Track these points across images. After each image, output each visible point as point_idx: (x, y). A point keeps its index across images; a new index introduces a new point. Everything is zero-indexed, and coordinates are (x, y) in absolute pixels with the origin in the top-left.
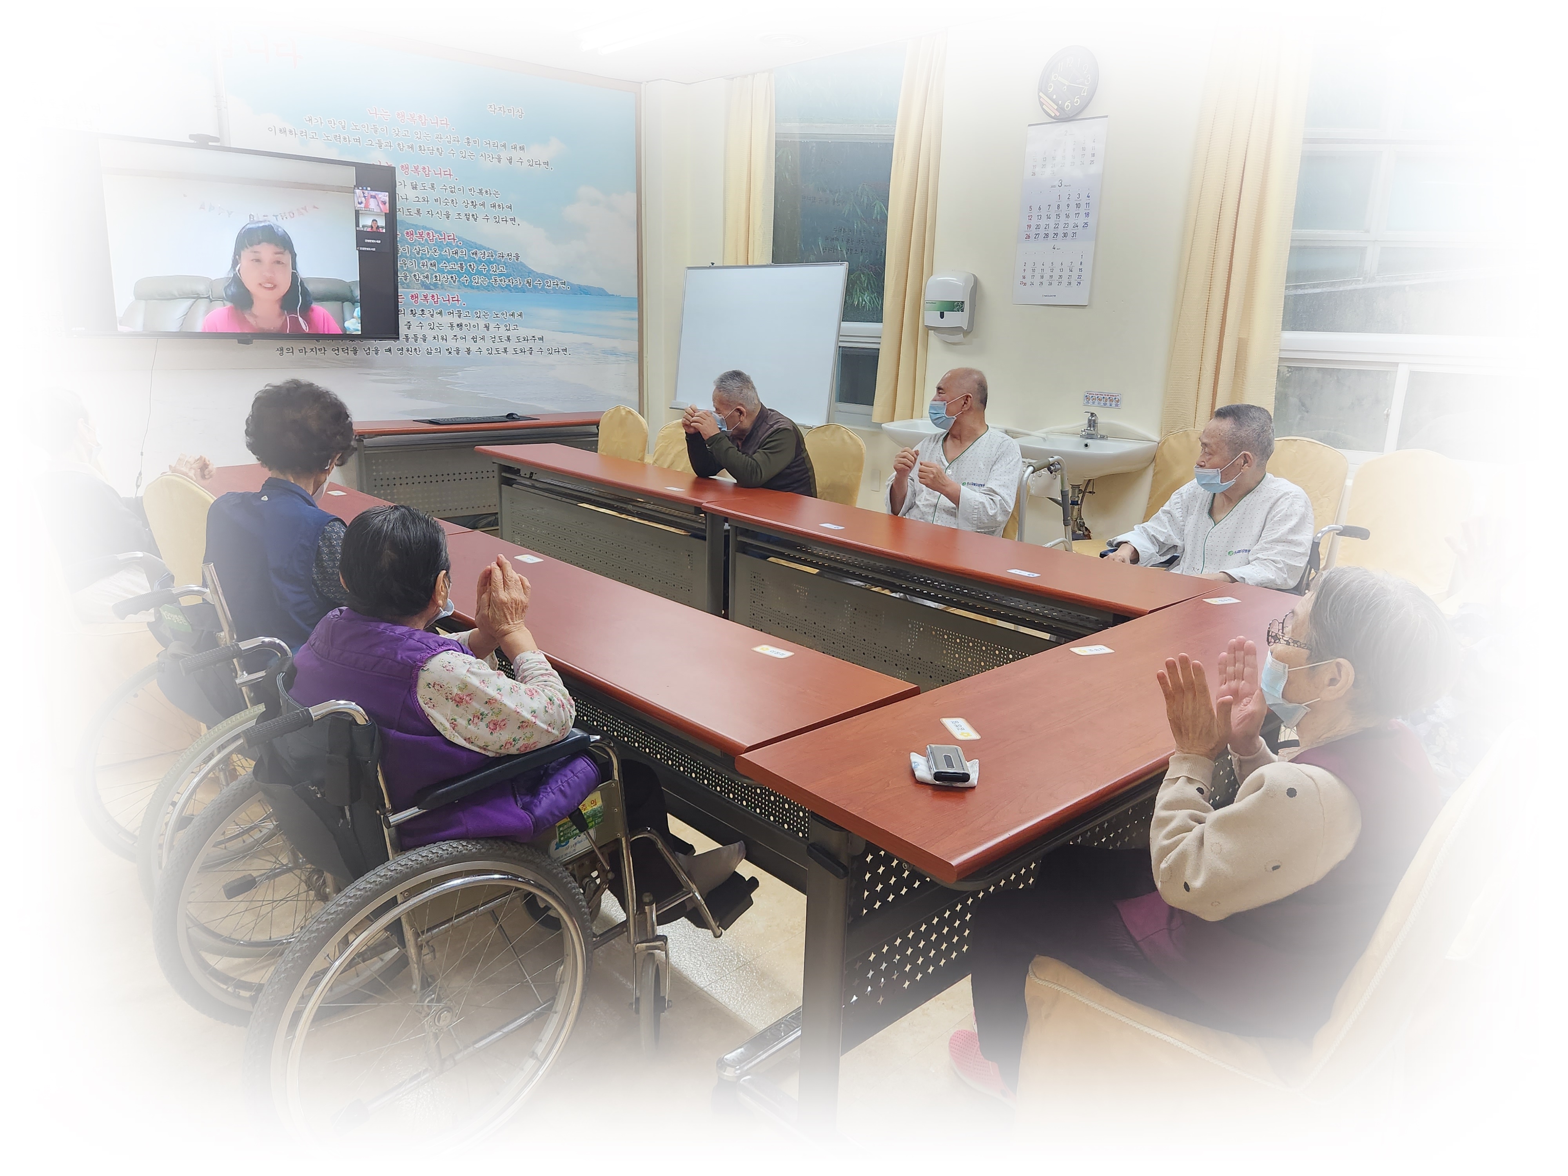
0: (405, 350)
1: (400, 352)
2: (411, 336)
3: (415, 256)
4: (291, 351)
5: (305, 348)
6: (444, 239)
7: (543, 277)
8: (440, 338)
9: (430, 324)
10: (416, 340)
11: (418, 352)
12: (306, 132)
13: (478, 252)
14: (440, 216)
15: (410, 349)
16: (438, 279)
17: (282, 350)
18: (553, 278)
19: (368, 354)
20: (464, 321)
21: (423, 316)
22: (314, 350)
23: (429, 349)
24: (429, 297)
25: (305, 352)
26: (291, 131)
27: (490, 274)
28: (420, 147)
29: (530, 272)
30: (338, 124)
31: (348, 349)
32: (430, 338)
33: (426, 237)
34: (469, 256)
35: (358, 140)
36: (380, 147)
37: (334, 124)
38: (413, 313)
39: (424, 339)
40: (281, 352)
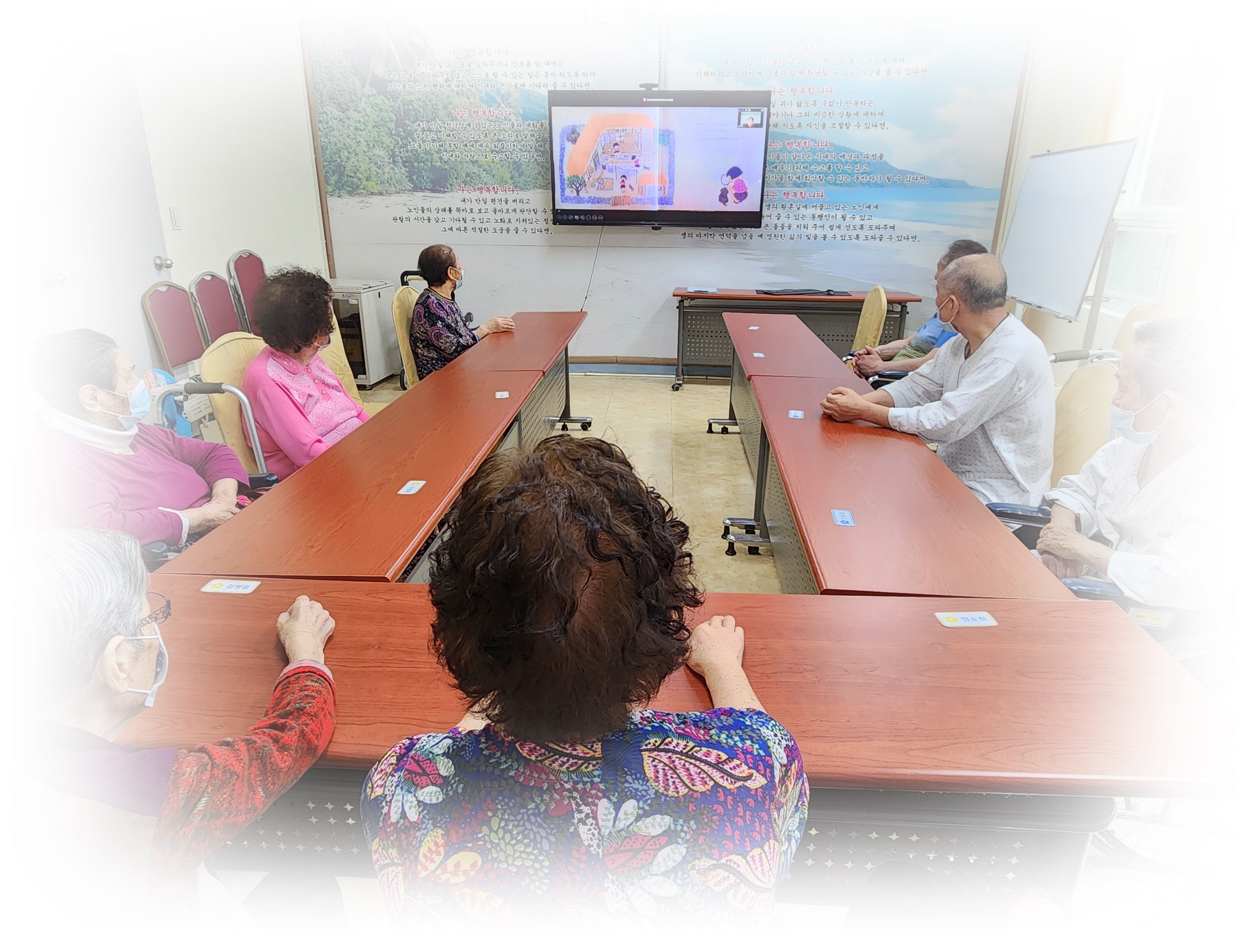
0: (773, 235)
1: (769, 237)
2: (779, 225)
3: (792, 160)
4: (691, 236)
5: (700, 234)
6: (818, 145)
7: (904, 173)
8: (802, 226)
9: (795, 216)
10: (783, 229)
11: (783, 238)
12: (723, 72)
13: (846, 154)
14: (817, 127)
15: (777, 236)
16: (808, 179)
17: (685, 234)
18: (913, 173)
19: (744, 239)
20: (825, 213)
21: (791, 209)
22: (706, 235)
23: (792, 235)
24: (798, 194)
25: (700, 237)
26: (712, 73)
27: (855, 174)
28: (809, 71)
29: (892, 169)
30: (746, 62)
31: (730, 235)
32: (794, 227)
33: (803, 145)
34: (837, 158)
35: (761, 73)
36: (777, 75)
37: (744, 62)
38: (783, 207)
39: (790, 227)
40: (684, 236)
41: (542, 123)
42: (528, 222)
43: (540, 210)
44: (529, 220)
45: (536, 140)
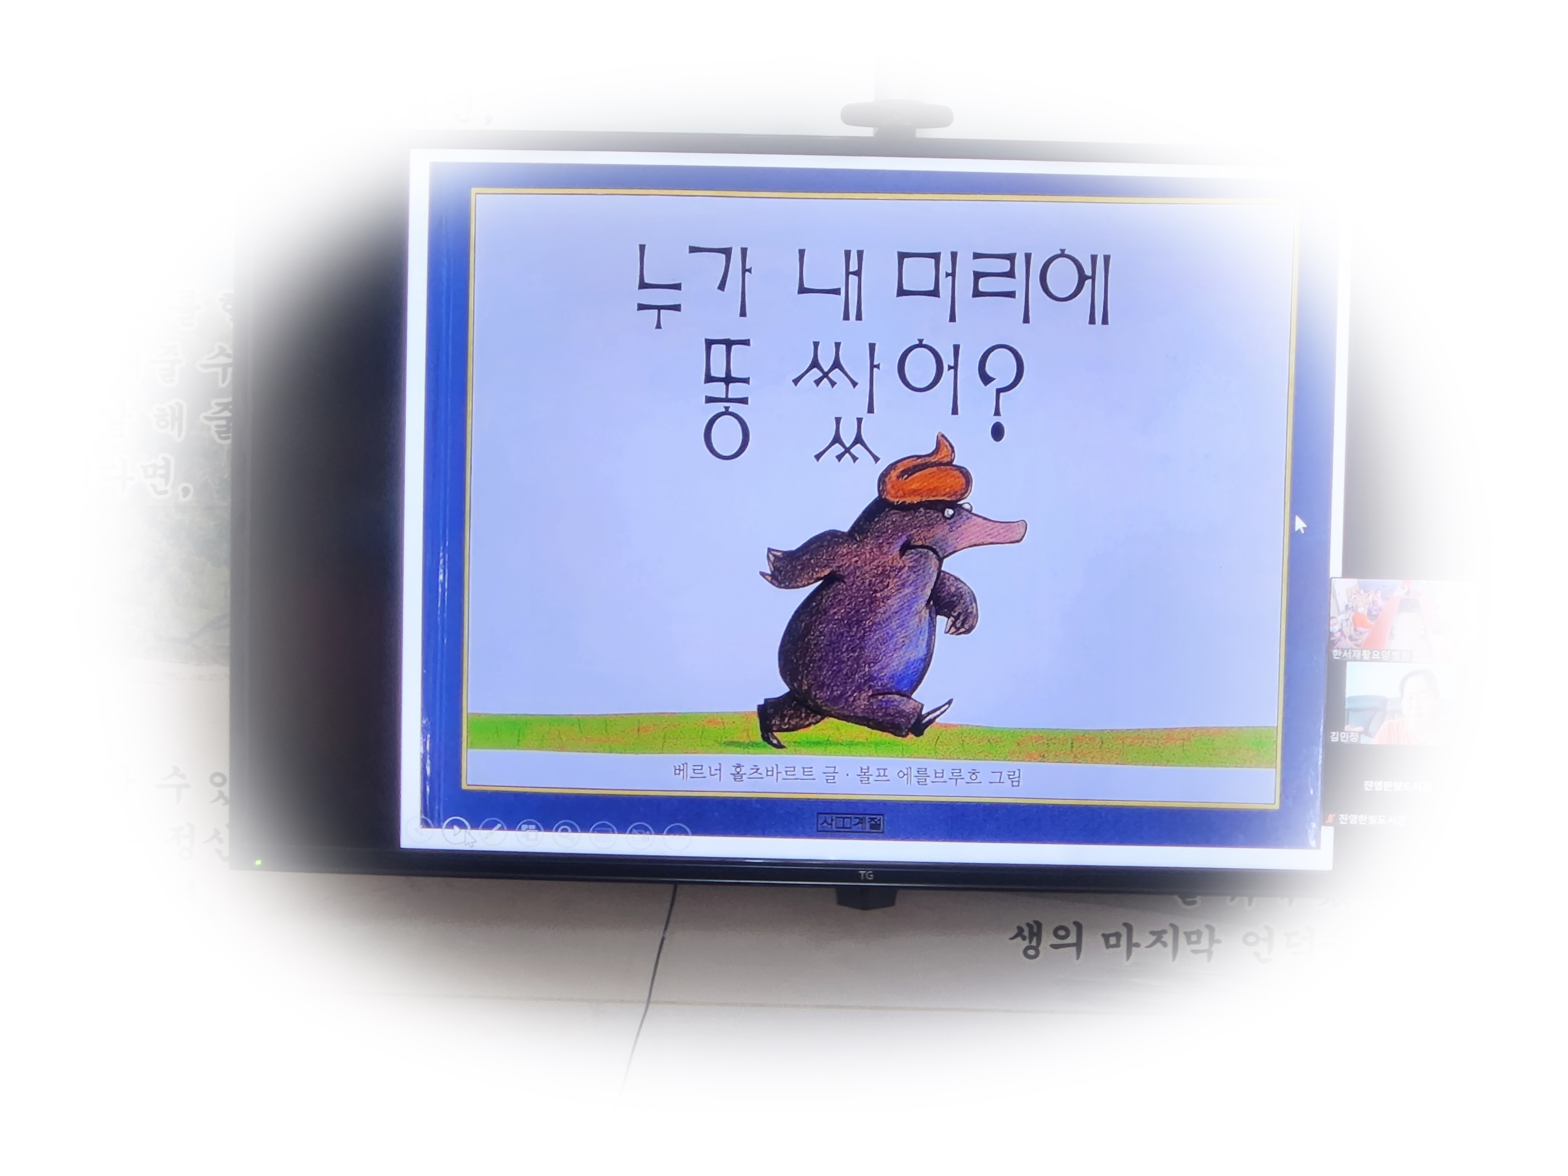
4: (1072, 939)
5: (1129, 928)
17: (1035, 932)
22: (1168, 938)
25: (1131, 945)
40: (1031, 941)
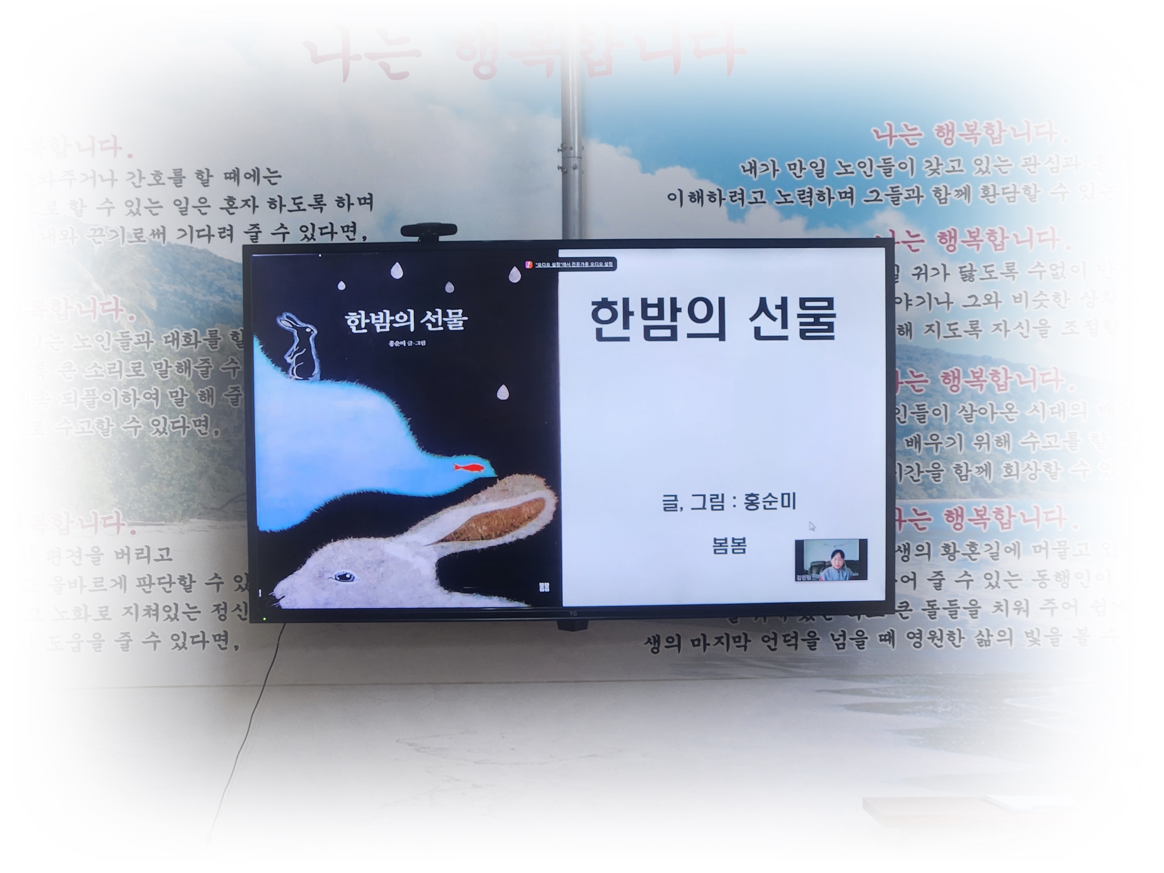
0: (926, 635)
1: (915, 640)
2: (942, 602)
3: (962, 423)
4: (676, 643)
5: (704, 636)
6: (1034, 381)
8: (1011, 606)
9: (987, 576)
10: (953, 614)
11: (957, 642)
12: (742, 194)
14: (1024, 331)
15: (938, 634)
16: (1014, 472)
17: (657, 640)
19: (841, 646)
20: (1073, 566)
21: (973, 557)
22: (724, 640)
23: (985, 633)
24: (990, 514)
25: (705, 645)
26: (712, 195)
28: (986, 189)
30: (808, 167)
31: (796, 638)
32: (986, 608)
33: (989, 380)
35: (850, 195)
36: (896, 201)
37: (801, 169)
38: (950, 552)
39: (974, 609)
40: (655, 645)
41: (213, 334)
42: (163, 615)
43: (201, 577)
44: (167, 608)
45: (196, 378)
